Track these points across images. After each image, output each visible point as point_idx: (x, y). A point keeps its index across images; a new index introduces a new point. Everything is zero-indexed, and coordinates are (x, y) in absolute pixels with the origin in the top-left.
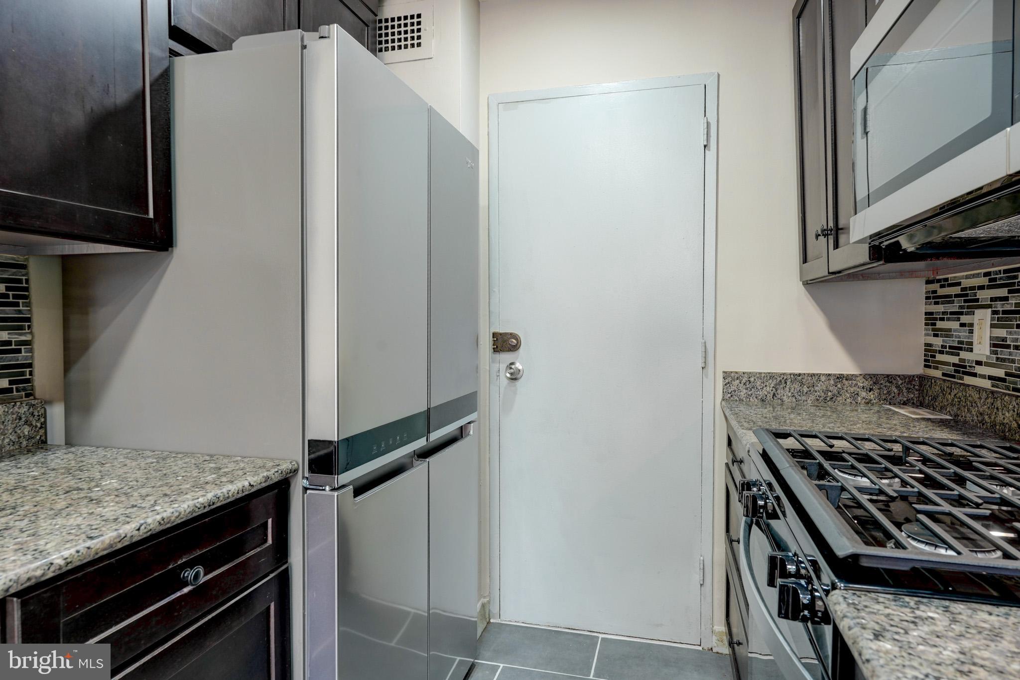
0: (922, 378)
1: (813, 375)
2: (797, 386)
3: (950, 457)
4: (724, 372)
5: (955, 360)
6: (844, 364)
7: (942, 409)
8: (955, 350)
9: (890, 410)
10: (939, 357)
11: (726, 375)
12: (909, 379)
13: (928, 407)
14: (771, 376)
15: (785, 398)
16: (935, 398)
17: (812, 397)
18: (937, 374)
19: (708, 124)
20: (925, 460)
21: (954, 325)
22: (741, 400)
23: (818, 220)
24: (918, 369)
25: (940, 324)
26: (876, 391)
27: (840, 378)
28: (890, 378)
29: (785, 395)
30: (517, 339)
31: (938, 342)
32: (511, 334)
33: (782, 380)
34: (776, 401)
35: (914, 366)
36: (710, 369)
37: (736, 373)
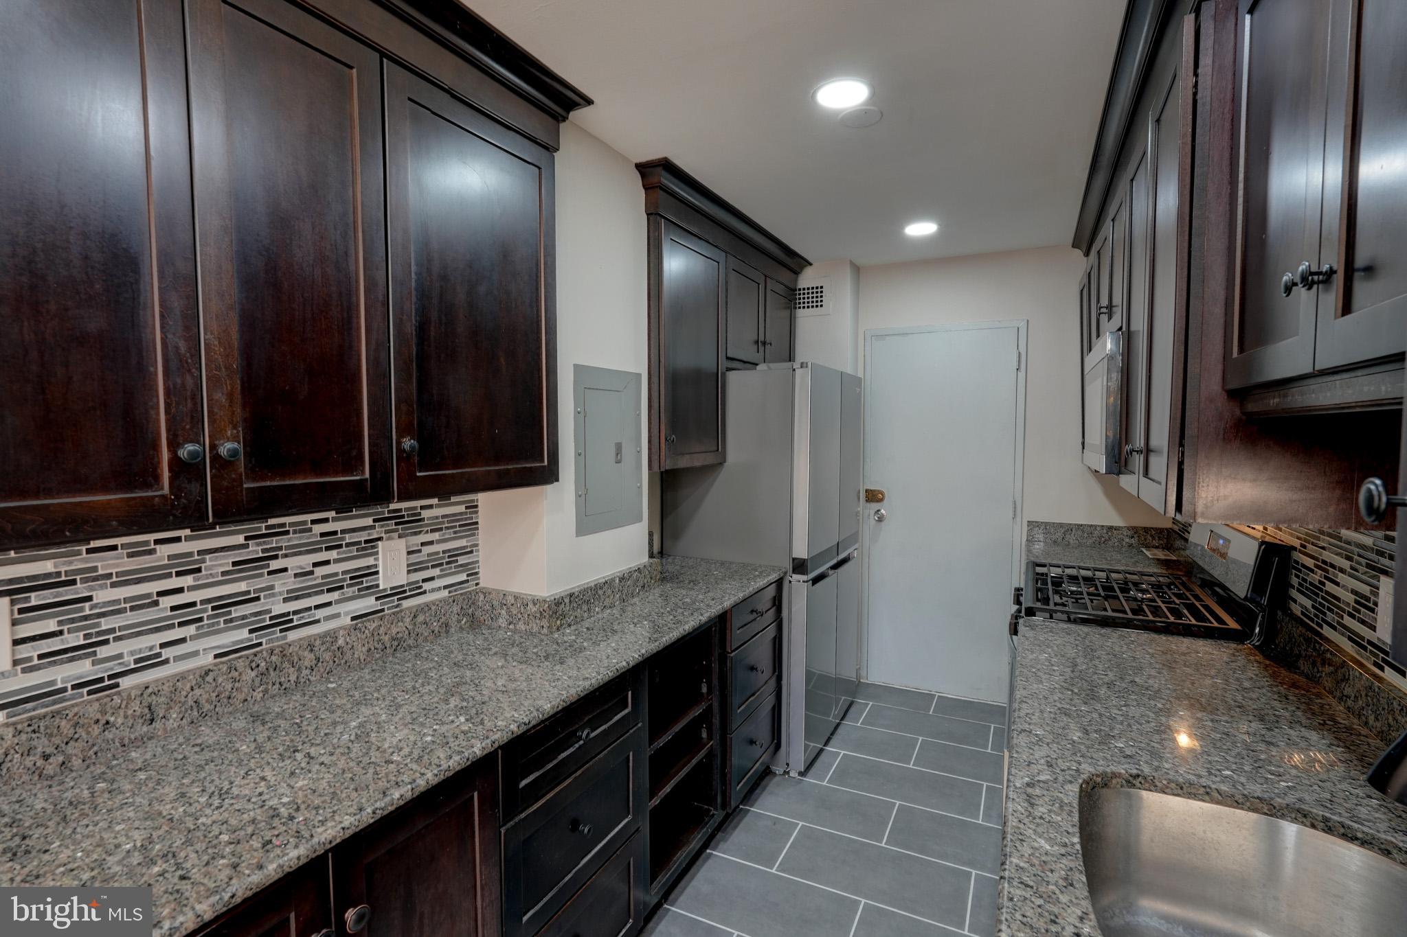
0: (1169, 531)
2: (1080, 533)
4: (1028, 522)
6: (1116, 520)
9: (1141, 551)
13: (1169, 550)
14: (1061, 525)
17: (1090, 541)
18: (1176, 529)
19: (1020, 354)
22: (1041, 542)
26: (1136, 539)
27: (1110, 528)
28: (1146, 529)
29: (1071, 539)
30: (883, 494)
32: (878, 491)
33: (1069, 528)
34: (1064, 543)
36: (1018, 519)
37: (1036, 522)
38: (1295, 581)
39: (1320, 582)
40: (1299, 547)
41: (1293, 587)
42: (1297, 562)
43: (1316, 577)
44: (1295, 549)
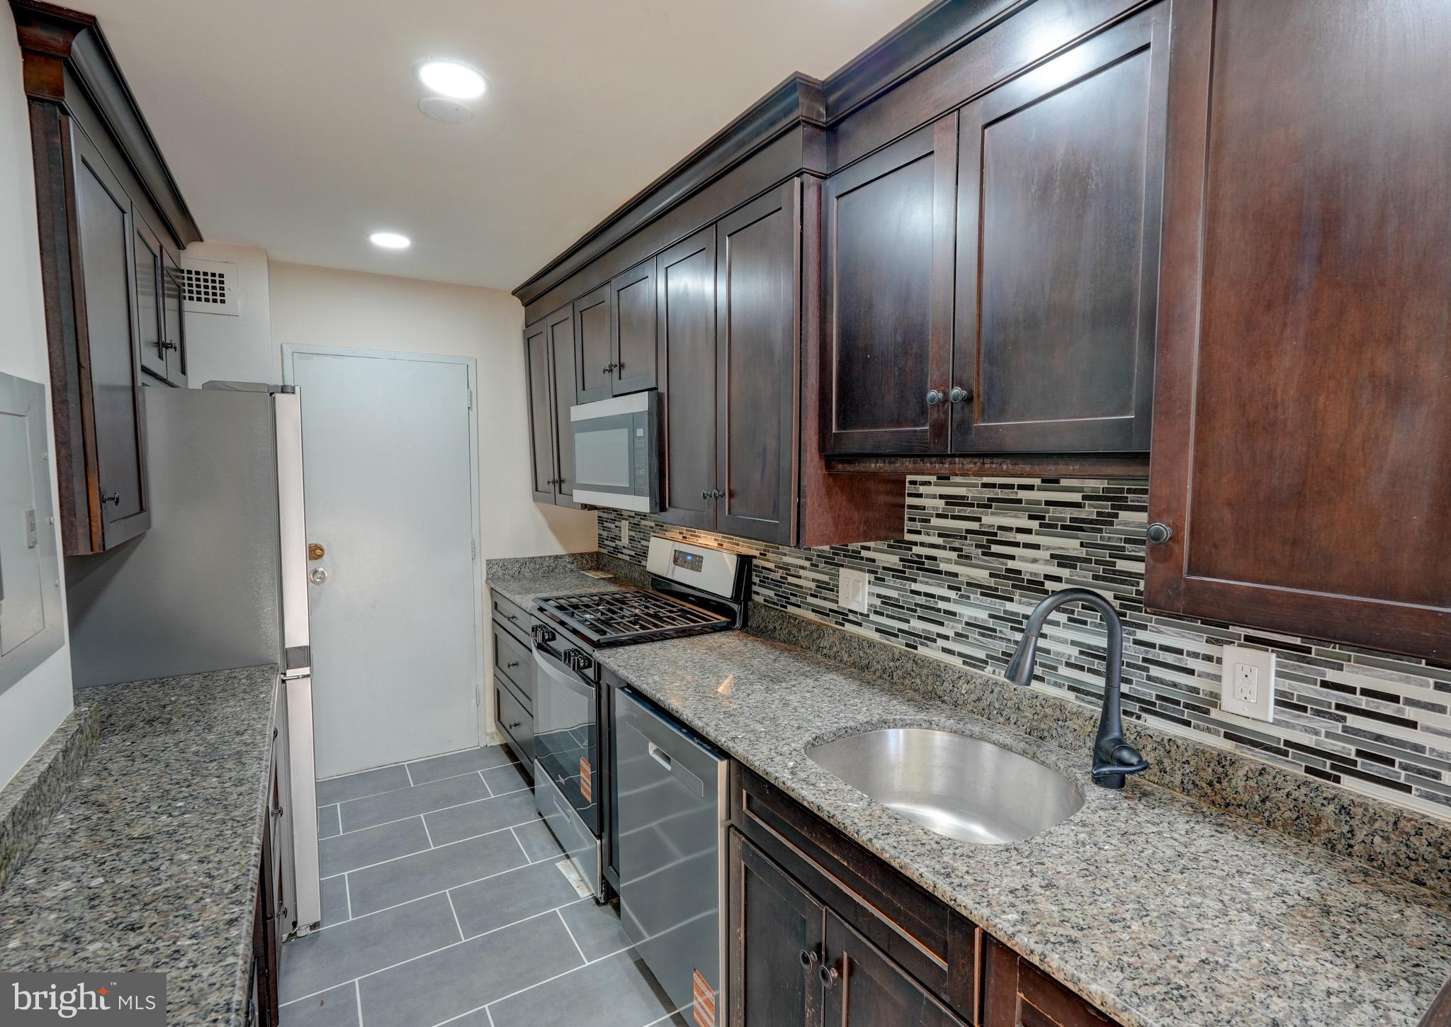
0: (598, 553)
1: (541, 557)
2: (532, 565)
3: (617, 600)
4: (487, 560)
5: (613, 544)
6: (559, 550)
7: (608, 572)
8: (613, 539)
9: (583, 574)
10: (606, 542)
11: (489, 562)
12: (591, 554)
13: (602, 570)
14: (517, 560)
15: (526, 574)
16: (605, 565)
17: (541, 571)
18: (605, 551)
19: (471, 392)
20: (608, 602)
21: (612, 526)
22: (499, 578)
23: (546, 473)
24: (596, 549)
25: (605, 524)
26: (575, 564)
27: (557, 557)
28: (582, 555)
29: (526, 572)
30: (322, 550)
31: (605, 534)
32: (316, 545)
33: (524, 562)
34: (521, 576)
35: (593, 547)
36: (478, 559)
37: (496, 560)
38: (756, 580)
39: (781, 577)
40: (758, 555)
41: (755, 584)
42: (756, 566)
43: (777, 576)
44: (755, 557)
